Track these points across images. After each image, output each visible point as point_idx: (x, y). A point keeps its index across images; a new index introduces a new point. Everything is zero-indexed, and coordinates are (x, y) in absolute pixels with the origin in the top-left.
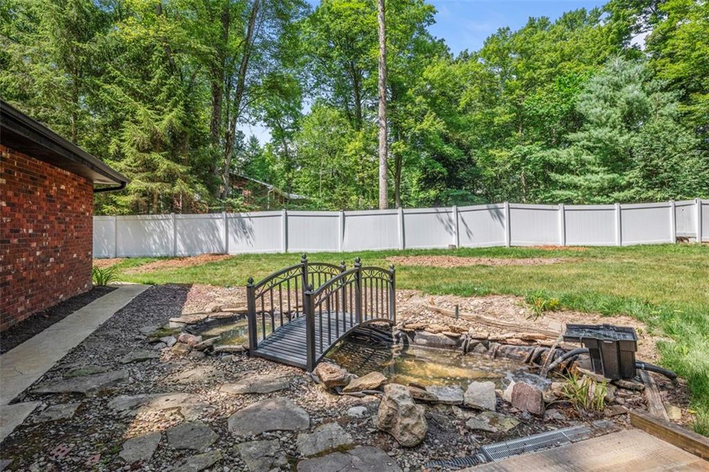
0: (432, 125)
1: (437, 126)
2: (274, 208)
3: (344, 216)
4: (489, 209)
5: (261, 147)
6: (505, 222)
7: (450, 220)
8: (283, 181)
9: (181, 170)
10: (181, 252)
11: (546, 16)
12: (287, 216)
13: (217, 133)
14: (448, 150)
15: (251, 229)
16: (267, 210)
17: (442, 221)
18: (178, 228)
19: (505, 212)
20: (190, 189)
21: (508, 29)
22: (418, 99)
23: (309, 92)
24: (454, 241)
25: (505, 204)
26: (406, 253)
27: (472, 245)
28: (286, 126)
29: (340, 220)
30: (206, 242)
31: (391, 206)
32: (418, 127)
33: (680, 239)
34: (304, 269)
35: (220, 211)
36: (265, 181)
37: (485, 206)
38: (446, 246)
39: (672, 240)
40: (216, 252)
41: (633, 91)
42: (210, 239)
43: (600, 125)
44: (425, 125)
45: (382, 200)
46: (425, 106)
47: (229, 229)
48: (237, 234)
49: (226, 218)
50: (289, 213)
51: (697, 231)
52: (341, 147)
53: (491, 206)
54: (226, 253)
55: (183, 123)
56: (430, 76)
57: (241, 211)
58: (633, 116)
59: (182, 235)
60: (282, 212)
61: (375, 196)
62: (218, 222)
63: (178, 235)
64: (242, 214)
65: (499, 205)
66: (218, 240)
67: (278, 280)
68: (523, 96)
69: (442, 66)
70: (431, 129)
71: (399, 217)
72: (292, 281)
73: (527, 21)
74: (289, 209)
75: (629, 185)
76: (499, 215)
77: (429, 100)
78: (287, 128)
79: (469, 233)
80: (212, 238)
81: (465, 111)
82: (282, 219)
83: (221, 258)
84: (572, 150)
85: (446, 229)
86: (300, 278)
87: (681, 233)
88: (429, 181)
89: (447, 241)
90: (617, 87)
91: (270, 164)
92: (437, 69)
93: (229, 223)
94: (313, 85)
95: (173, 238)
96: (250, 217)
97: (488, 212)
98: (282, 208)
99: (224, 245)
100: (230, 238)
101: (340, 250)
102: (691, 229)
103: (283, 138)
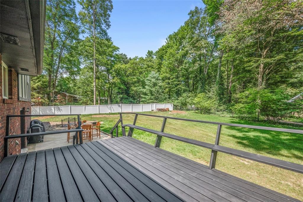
3: (85, 107)
6: (121, 107)
7: (110, 107)
12: (71, 107)
13: (50, 84)
15: (61, 110)
17: (108, 107)
18: (41, 110)
19: (121, 105)
21: (138, 57)
24: (110, 112)
25: (121, 104)
26: (100, 114)
27: (114, 112)
29: (84, 107)
33: (152, 110)
37: (117, 105)
38: (108, 113)
39: (151, 111)
41: (153, 80)
43: (148, 86)
45: (94, 103)
46: (115, 75)
48: (57, 111)
50: (71, 106)
57: (59, 106)
58: (155, 85)
60: (70, 106)
61: (93, 102)
65: (119, 104)
66: (52, 112)
68: (139, 75)
71: (98, 107)
72: (67, 120)
79: (113, 110)
80: (50, 112)
82: (70, 107)
83: (53, 117)
84: (146, 90)
85: (109, 109)
87: (152, 109)
89: (109, 111)
90: (152, 78)
92: (118, 66)
93: (55, 108)
96: (61, 107)
97: (117, 106)
98: (69, 105)
99: (54, 113)
100: (55, 111)
101: (84, 114)
102: (154, 109)
103: (73, 75)
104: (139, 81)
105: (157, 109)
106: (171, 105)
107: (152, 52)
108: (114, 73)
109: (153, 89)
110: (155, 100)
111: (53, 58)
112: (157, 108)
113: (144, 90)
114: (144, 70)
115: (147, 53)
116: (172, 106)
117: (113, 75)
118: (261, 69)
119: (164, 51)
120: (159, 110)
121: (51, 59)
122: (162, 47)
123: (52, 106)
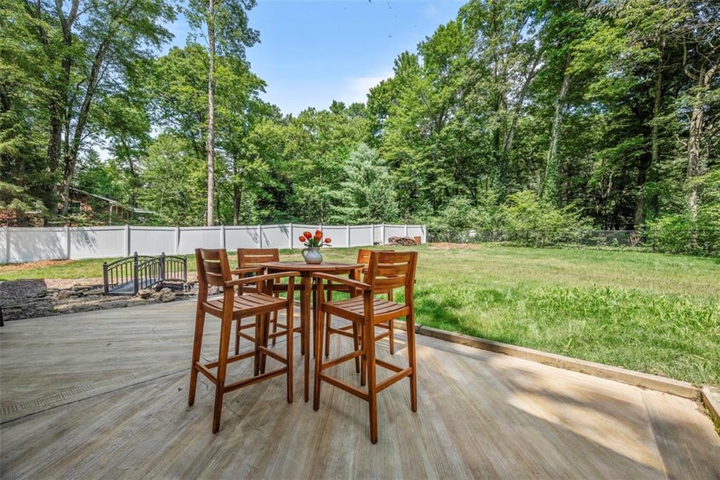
0: (261, 166)
1: (264, 167)
2: (117, 223)
3: (179, 230)
4: (280, 227)
5: (102, 162)
6: (290, 235)
7: (256, 234)
8: (128, 195)
9: (18, 191)
10: (14, 259)
11: (344, 102)
12: (129, 230)
13: (55, 157)
14: (273, 183)
15: (94, 240)
16: (109, 225)
17: (251, 234)
18: (12, 239)
19: (289, 229)
20: (28, 207)
21: (314, 109)
22: (251, 146)
23: (157, 121)
24: (258, 246)
25: (290, 225)
27: (269, 247)
28: (131, 145)
29: (176, 233)
30: (45, 251)
31: (215, 224)
32: (250, 166)
33: (375, 244)
34: (135, 258)
35: (62, 225)
36: (107, 196)
37: (277, 226)
39: (372, 244)
40: (56, 258)
41: (367, 164)
42: (50, 249)
43: (353, 180)
44: (255, 166)
45: (210, 220)
46: (255, 152)
47: (71, 239)
48: (79, 243)
49: (68, 230)
50: (131, 227)
51: (382, 240)
52: (186, 174)
53: (281, 225)
54: (68, 258)
55: (20, 150)
56: (260, 131)
57: (84, 225)
58: (369, 178)
59: (16, 245)
60: (126, 227)
62: (59, 234)
63: (12, 246)
64: (85, 228)
65: (286, 225)
66: (59, 249)
67: (120, 263)
68: (321, 155)
69: (267, 126)
70: (260, 169)
71: (221, 231)
72: (129, 265)
73: (332, 103)
74: (132, 224)
75: (365, 215)
76: (286, 231)
77: (259, 148)
78: (133, 147)
79: (267, 242)
80: (52, 247)
81: (286, 159)
82: (125, 232)
83: (64, 263)
84: (342, 192)
85: (254, 239)
86: (133, 263)
87: (375, 240)
88: (263, 204)
89: (253, 246)
90: (362, 160)
91: (112, 179)
92: (265, 128)
93: (71, 235)
94: (161, 115)
95: (5, 247)
96: (93, 231)
97: (279, 229)
98: (125, 223)
99: (66, 253)
100: (73, 247)
101: (175, 253)
102: (380, 239)
103: (128, 156)
104: (320, 170)
105: (390, 240)
106: (420, 229)
107: (342, 106)
108: (252, 148)
109: (367, 190)
110: (372, 217)
111: (68, 71)
112: (391, 236)
113: (338, 194)
114: (332, 141)
115: (330, 108)
116: (423, 232)
117: (251, 151)
118: (698, 121)
119: (387, 95)
120: (397, 241)
121: (62, 72)
122: (380, 85)
123: (58, 225)
